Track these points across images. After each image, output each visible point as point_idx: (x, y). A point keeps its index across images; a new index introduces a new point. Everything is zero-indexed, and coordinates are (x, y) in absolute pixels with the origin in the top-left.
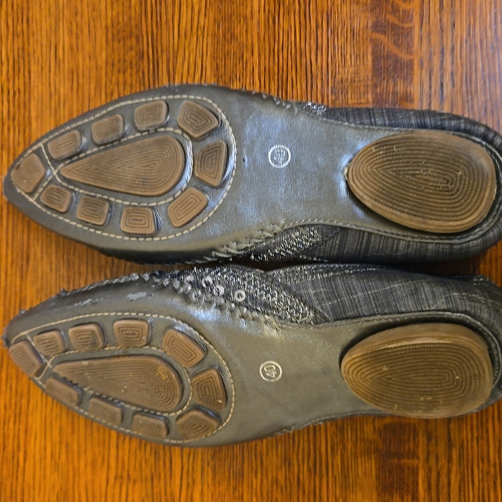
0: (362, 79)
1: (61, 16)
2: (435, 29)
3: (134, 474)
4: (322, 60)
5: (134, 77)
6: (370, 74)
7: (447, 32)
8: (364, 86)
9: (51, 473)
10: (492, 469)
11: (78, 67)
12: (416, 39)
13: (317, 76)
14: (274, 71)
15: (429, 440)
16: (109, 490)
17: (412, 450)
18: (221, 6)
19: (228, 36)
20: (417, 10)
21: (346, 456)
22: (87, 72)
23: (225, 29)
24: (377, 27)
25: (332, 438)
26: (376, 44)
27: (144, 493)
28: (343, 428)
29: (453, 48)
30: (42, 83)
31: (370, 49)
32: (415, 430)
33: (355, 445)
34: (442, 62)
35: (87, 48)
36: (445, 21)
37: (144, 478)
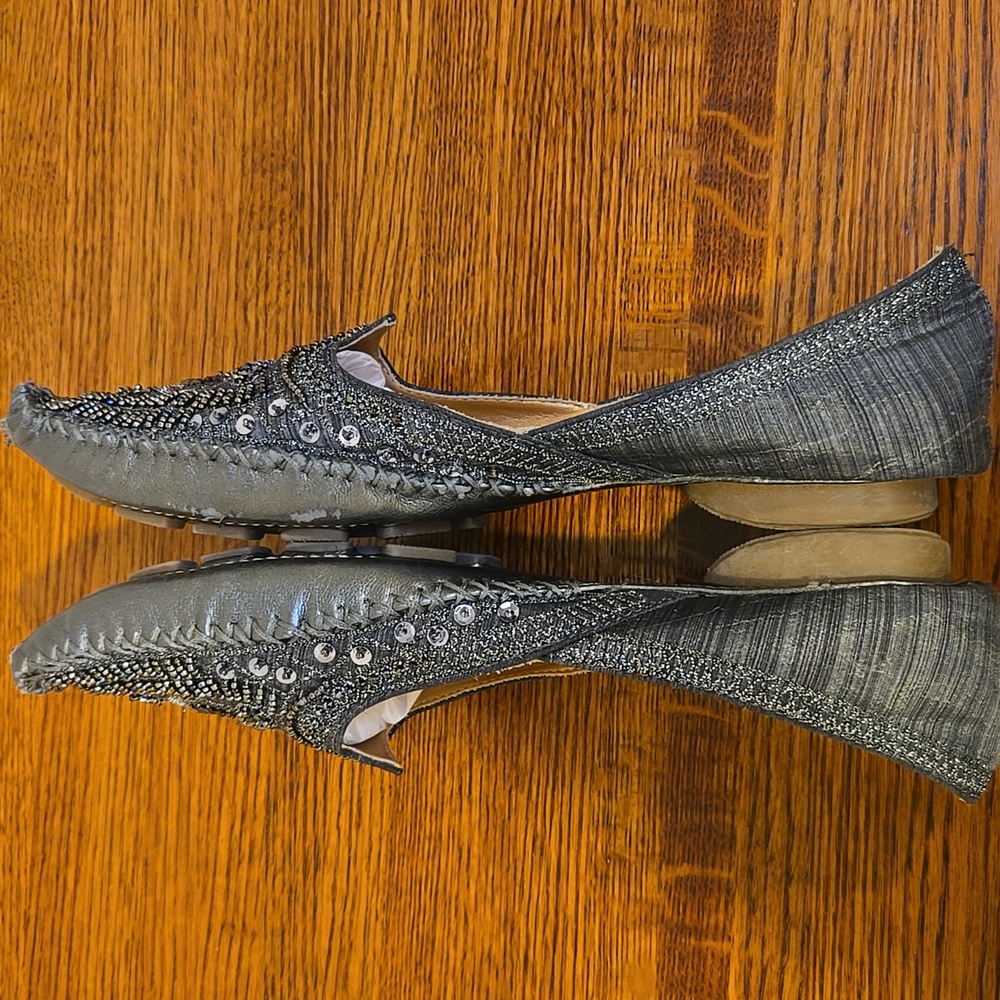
0: (674, 267)
1: (168, 122)
2: (808, 187)
3: (253, 924)
4: (608, 230)
5: (286, 236)
6: (689, 261)
7: (828, 193)
8: (677, 280)
9: (117, 909)
10: (856, 971)
11: (192, 213)
12: (774, 202)
13: (598, 257)
14: (524, 242)
15: (751, 911)
16: (210, 946)
17: (721, 925)
18: (439, 122)
19: (448, 176)
20: (778, 149)
21: (608, 925)
22: (206, 224)
23: (444, 163)
24: (707, 177)
25: (586, 892)
26: (703, 207)
27: (268, 956)
28: (607, 877)
29: (837, 221)
30: (131, 237)
31: (692, 215)
32: (728, 893)
33: (626, 908)
34: (817, 245)
35: (209, 181)
36: (825, 172)
37: (269, 931)
